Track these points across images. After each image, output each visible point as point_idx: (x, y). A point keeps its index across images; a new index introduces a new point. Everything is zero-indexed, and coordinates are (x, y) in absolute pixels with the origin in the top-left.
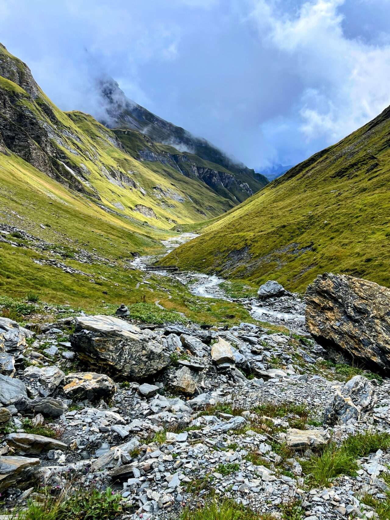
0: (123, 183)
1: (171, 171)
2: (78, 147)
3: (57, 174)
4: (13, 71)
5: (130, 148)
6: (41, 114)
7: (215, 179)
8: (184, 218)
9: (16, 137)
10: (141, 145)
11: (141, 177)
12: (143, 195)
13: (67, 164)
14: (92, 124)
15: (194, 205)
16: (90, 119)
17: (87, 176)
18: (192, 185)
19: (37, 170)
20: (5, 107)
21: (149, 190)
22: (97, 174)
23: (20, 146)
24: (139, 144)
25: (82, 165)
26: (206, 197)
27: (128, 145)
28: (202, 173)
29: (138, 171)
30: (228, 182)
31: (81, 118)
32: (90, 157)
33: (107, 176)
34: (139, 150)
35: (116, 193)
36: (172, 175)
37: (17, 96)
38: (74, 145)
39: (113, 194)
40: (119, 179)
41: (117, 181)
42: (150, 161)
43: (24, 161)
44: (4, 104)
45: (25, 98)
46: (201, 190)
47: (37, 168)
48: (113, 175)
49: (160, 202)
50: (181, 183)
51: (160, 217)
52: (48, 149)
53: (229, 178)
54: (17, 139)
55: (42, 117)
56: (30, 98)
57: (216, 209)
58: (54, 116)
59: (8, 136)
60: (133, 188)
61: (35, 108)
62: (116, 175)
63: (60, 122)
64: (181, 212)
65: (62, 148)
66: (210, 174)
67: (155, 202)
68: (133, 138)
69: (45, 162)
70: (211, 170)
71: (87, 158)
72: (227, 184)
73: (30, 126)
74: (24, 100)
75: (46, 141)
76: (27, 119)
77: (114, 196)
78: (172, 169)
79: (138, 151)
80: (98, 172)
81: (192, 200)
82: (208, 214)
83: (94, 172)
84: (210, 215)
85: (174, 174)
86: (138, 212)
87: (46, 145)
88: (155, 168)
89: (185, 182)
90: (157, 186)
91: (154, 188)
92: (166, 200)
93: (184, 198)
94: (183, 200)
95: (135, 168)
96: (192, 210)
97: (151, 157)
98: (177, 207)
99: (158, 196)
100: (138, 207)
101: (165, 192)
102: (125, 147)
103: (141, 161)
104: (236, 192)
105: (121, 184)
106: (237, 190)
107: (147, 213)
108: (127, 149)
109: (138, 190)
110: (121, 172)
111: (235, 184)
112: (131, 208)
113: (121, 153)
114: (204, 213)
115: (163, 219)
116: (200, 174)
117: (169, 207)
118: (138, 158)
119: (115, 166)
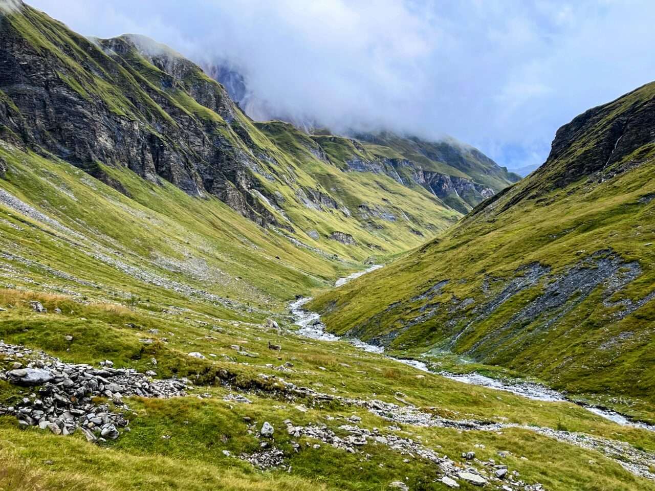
0: (323, 206)
1: (385, 182)
2: (274, 170)
3: (251, 210)
4: (210, 96)
5: (336, 158)
6: (237, 141)
7: (445, 186)
8: (393, 241)
9: (215, 180)
10: (350, 153)
11: (346, 194)
12: (346, 215)
13: (263, 192)
14: (293, 134)
15: (411, 224)
16: (291, 129)
17: (282, 204)
18: (411, 197)
19: (232, 210)
20: (204, 145)
21: (354, 209)
22: (293, 200)
23: (218, 188)
24: (347, 152)
25: (277, 193)
26: (427, 213)
27: (334, 154)
28: (430, 178)
29: (342, 187)
30: (464, 189)
32: (287, 181)
33: (304, 199)
34: (347, 159)
35: (311, 220)
36: (386, 187)
37: (214, 125)
38: (270, 170)
39: (308, 222)
40: (317, 201)
41: (315, 204)
42: (360, 171)
43: (221, 202)
44: (203, 142)
45: (222, 127)
47: (232, 207)
48: (311, 198)
49: (366, 223)
50: (397, 196)
51: (361, 243)
53: (464, 184)
54: (215, 182)
55: (238, 145)
56: (226, 125)
57: (439, 227)
58: (250, 139)
59: (208, 179)
60: (335, 210)
61: (231, 136)
62: (315, 197)
63: (256, 145)
64: (391, 234)
65: (258, 176)
66: (440, 180)
67: (360, 224)
68: (340, 146)
70: (441, 175)
71: (282, 182)
72: (462, 191)
73: (226, 162)
74: (221, 129)
76: (223, 155)
77: (310, 224)
78: (387, 180)
80: (294, 197)
81: (408, 217)
82: (426, 233)
83: (290, 198)
84: (428, 235)
85: (388, 186)
86: (335, 240)
87: (241, 178)
88: (365, 180)
89: (401, 195)
90: (363, 204)
91: (360, 207)
92: (373, 220)
93: (397, 216)
94: (394, 219)
95: (339, 184)
96: (405, 231)
97: (362, 167)
98: (387, 228)
99: (364, 216)
100: (335, 234)
101: (373, 210)
102: (331, 156)
103: (349, 172)
104: (474, 202)
105: (320, 207)
106: (476, 198)
107: (345, 240)
108: (333, 159)
109: (340, 211)
110: (320, 193)
111: (473, 191)
112: (327, 236)
113: (325, 166)
114: (420, 234)
115: (364, 245)
116: (427, 180)
117: (376, 228)
118: (345, 168)
119: (314, 186)
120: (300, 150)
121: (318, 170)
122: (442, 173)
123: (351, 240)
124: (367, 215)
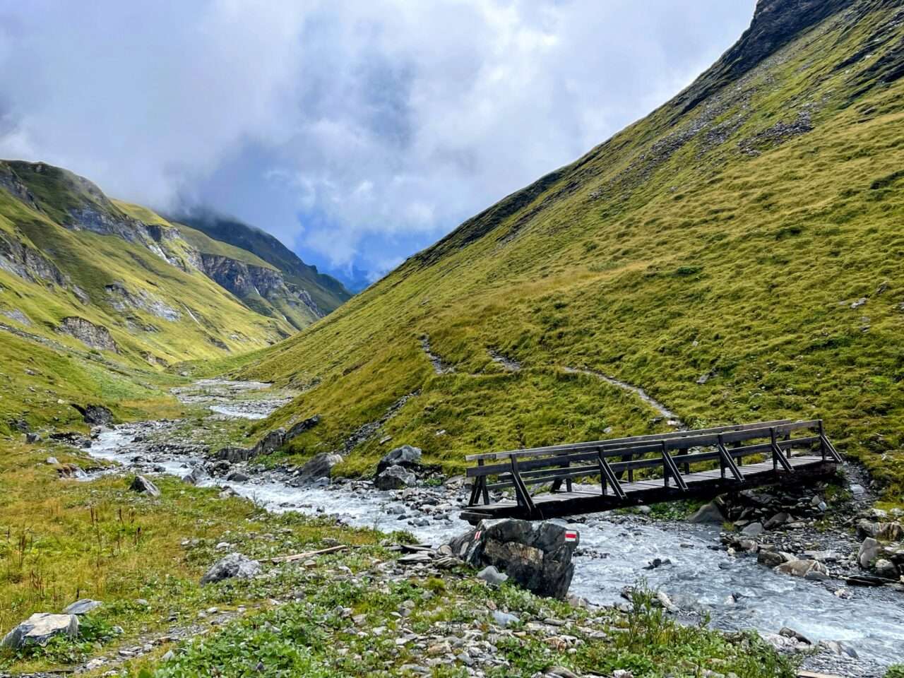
0: (30, 271)
1: (146, 257)
5: (48, 203)
7: (240, 280)
8: (182, 354)
10: (75, 197)
11: (77, 261)
12: (81, 300)
15: (203, 328)
18: (193, 287)
21: (96, 291)
24: (70, 193)
26: (226, 314)
27: (43, 195)
28: (213, 267)
29: (69, 249)
30: (269, 287)
34: (71, 208)
36: (149, 265)
40: (19, 260)
41: (13, 264)
42: (98, 233)
46: (214, 297)
48: (4, 250)
49: (123, 319)
50: (170, 281)
51: (126, 349)
53: (270, 279)
60: (56, 286)
62: (12, 251)
64: (174, 342)
66: (231, 269)
67: (111, 319)
68: (56, 182)
70: (232, 261)
72: (266, 290)
78: (148, 254)
79: (68, 209)
81: (197, 317)
85: (152, 263)
86: (70, 335)
88: (109, 248)
89: (179, 281)
90: (116, 283)
91: (110, 287)
92: (137, 314)
94: (176, 317)
95: (60, 242)
96: (199, 339)
97: (100, 224)
98: (166, 332)
99: (119, 305)
100: (71, 322)
101: (135, 296)
102: (36, 199)
103: (75, 231)
104: (287, 308)
105: (26, 271)
106: (289, 302)
107: (93, 338)
108: (41, 203)
109: (68, 290)
110: (24, 246)
111: (284, 291)
112: (51, 326)
113: (26, 209)
114: (225, 347)
115: (133, 354)
116: (208, 269)
117: (145, 330)
118: (67, 223)
119: (10, 230)
121: (14, 212)
122: (234, 258)
123: (106, 339)
124: (125, 304)
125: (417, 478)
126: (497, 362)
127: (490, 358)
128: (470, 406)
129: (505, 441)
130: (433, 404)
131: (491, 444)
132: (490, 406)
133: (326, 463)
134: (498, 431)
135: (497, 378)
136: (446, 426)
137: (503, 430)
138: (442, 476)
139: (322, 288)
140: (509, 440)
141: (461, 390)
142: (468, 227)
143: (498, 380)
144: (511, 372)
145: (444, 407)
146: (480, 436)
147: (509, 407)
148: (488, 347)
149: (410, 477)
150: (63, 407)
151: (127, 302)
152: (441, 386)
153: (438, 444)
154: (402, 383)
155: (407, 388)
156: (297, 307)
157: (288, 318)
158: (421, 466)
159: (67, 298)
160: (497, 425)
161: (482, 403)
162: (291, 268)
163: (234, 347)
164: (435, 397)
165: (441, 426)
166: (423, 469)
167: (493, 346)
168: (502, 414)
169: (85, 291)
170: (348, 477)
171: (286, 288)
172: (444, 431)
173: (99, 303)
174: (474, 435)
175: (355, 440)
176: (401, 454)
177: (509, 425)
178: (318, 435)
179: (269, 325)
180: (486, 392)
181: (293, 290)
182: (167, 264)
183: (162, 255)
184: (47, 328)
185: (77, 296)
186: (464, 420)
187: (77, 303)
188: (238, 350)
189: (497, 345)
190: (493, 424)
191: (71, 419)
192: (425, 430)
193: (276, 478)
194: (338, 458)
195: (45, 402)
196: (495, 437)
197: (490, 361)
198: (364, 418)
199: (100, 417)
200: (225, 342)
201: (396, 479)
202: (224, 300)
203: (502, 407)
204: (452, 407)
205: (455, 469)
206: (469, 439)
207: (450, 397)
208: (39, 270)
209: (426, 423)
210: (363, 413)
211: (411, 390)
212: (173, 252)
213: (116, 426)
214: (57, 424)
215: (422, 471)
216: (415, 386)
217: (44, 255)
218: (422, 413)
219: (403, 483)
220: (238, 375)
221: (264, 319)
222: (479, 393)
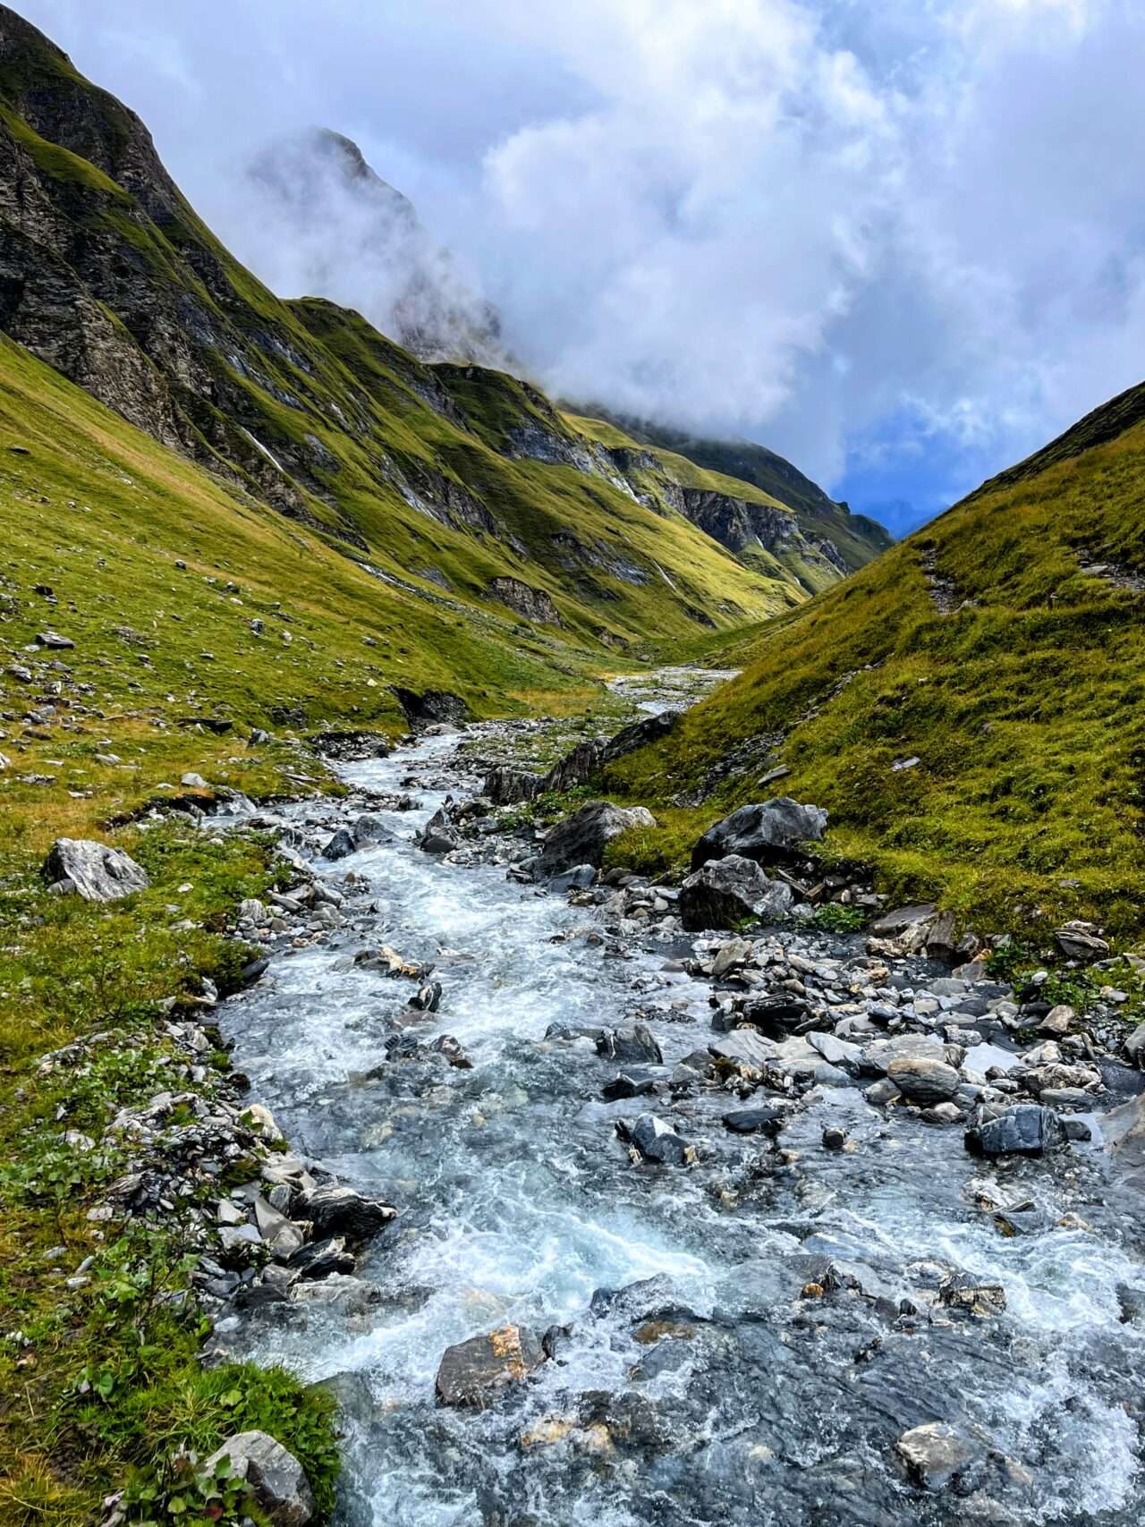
0: (454, 514)
1: (605, 494)
2: (303, 385)
5: (480, 420)
7: (736, 526)
9: (28, 285)
10: (515, 411)
11: (515, 501)
12: (518, 553)
13: (260, 433)
14: (362, 337)
15: (680, 594)
16: (356, 324)
17: (326, 476)
18: (672, 536)
21: (538, 543)
22: (364, 473)
23: (43, 319)
24: (509, 407)
25: (312, 441)
26: (714, 574)
27: (474, 410)
28: (699, 507)
29: (504, 485)
30: (777, 534)
31: (327, 319)
32: (344, 422)
33: (400, 485)
34: (510, 427)
35: (424, 538)
36: (608, 505)
37: (89, 195)
38: (288, 380)
39: (414, 541)
40: (439, 499)
41: (430, 505)
42: (544, 461)
43: (60, 378)
46: (698, 551)
47: (113, 407)
48: (420, 486)
49: (573, 582)
50: (638, 528)
51: (574, 622)
52: (182, 365)
53: (776, 524)
54: (32, 291)
55: (177, 276)
56: (136, 209)
57: (747, 610)
58: (226, 284)
60: (487, 536)
62: (430, 486)
63: (244, 302)
64: (639, 614)
65: (244, 381)
66: (723, 510)
67: (558, 582)
68: (491, 391)
69: (148, 390)
70: (726, 498)
71: (329, 422)
72: (773, 540)
75: (174, 337)
76: (101, 253)
77: (419, 547)
78: (610, 489)
79: (506, 429)
80: (368, 466)
81: (672, 580)
83: (352, 465)
85: (615, 503)
86: (498, 603)
88: (558, 482)
89: (648, 527)
90: (563, 531)
91: (556, 536)
92: (592, 575)
93: (649, 571)
94: (643, 579)
95: (494, 475)
96: (673, 611)
97: (546, 448)
98: (629, 601)
99: (568, 563)
100: (501, 585)
101: (590, 549)
102: (466, 415)
103: (513, 459)
104: (802, 566)
105: (447, 515)
106: (804, 557)
107: (529, 606)
108: (472, 421)
109: (502, 541)
110: (447, 480)
111: (798, 541)
112: (475, 588)
113: (452, 430)
114: (710, 622)
115: (582, 630)
116: (691, 510)
117: (601, 596)
118: (505, 449)
119: (428, 458)
120: (385, 378)
121: (436, 435)
122: (729, 494)
123: (547, 608)
124: (575, 560)
125: (798, 897)
126: (1093, 576)
127: (1071, 567)
128: (996, 694)
129: (1086, 804)
130: (903, 687)
131: (1042, 808)
132: (1055, 692)
133: (598, 829)
134: (1071, 769)
135: (1088, 615)
136: (923, 746)
137: (1086, 767)
138: (870, 900)
139: (855, 535)
140: (1102, 801)
141: (981, 649)
142: (1091, 423)
143: (1088, 621)
144: (1130, 597)
145: (925, 695)
146: (1009, 781)
147: (1112, 696)
148: (1073, 543)
149: (775, 895)
150: (373, 690)
151: (578, 558)
152: (937, 644)
153: (891, 796)
154: (855, 641)
155: (863, 653)
156: (815, 565)
157: (804, 583)
158: (815, 861)
159: (501, 553)
160: (1071, 749)
161: (1034, 685)
162: (811, 509)
163: (722, 623)
164: (911, 671)
165: (913, 746)
166: (822, 870)
167: (1086, 540)
168: (1089, 718)
169: (524, 543)
170: (639, 872)
171: (800, 536)
172: (915, 761)
173: (543, 560)
174: (996, 777)
175: (726, 770)
176: (758, 823)
177: (1109, 750)
178: (663, 755)
179: (773, 590)
180: (1047, 654)
181: (811, 538)
182: (635, 504)
183: (629, 492)
184: (471, 592)
185: (513, 550)
186: (975, 731)
187: (513, 559)
188: (727, 626)
189: (1098, 537)
190: (1057, 746)
191: (380, 711)
192: (864, 754)
193: (505, 854)
194: (641, 815)
195: (348, 683)
196: (1056, 787)
197: (1074, 572)
198: (758, 721)
199: (446, 711)
200: (710, 615)
201: (730, 898)
202: (708, 553)
203: (1092, 696)
204: (946, 694)
205: (912, 882)
206: (976, 787)
207: (948, 669)
208: (466, 513)
209: (872, 736)
210: (759, 710)
211: (871, 657)
212: (644, 487)
213: (468, 726)
214: (356, 717)
215: (815, 877)
216: (880, 648)
217: (472, 493)
218: (866, 711)
219: (748, 912)
220: (717, 661)
221: (767, 582)
222: (1030, 656)
